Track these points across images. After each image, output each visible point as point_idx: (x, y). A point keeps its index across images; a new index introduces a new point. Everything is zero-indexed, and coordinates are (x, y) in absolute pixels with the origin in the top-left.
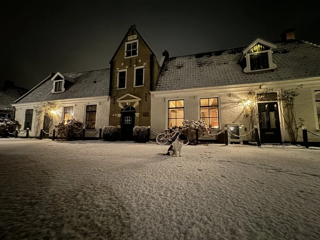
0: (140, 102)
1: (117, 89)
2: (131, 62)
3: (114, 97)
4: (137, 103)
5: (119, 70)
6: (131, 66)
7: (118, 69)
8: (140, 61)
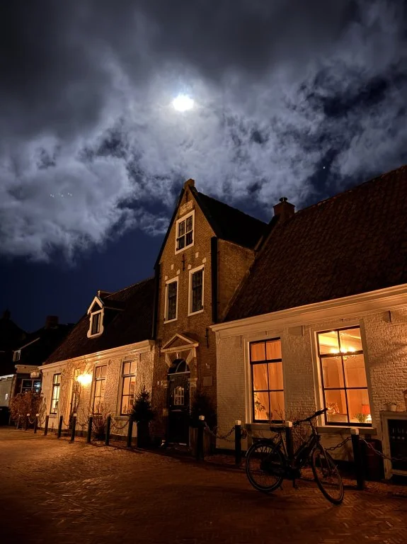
0: (197, 348)
1: (165, 323)
2: (183, 262)
3: (160, 341)
4: (194, 353)
5: (168, 280)
6: (184, 269)
7: (166, 278)
8: (197, 255)
